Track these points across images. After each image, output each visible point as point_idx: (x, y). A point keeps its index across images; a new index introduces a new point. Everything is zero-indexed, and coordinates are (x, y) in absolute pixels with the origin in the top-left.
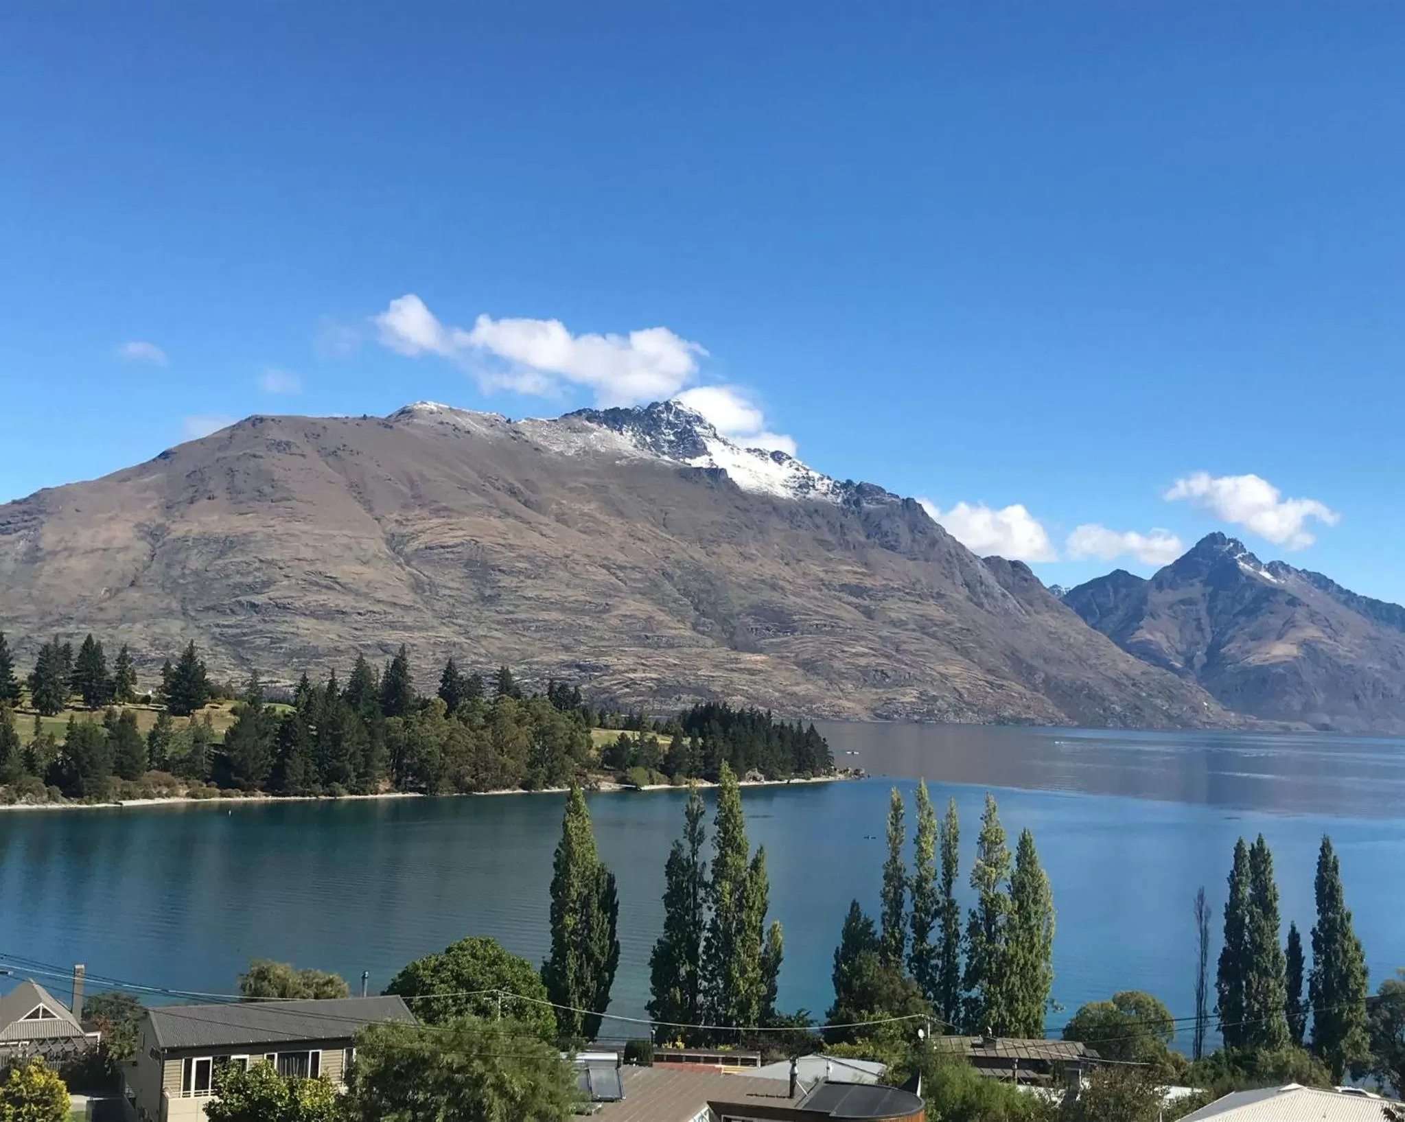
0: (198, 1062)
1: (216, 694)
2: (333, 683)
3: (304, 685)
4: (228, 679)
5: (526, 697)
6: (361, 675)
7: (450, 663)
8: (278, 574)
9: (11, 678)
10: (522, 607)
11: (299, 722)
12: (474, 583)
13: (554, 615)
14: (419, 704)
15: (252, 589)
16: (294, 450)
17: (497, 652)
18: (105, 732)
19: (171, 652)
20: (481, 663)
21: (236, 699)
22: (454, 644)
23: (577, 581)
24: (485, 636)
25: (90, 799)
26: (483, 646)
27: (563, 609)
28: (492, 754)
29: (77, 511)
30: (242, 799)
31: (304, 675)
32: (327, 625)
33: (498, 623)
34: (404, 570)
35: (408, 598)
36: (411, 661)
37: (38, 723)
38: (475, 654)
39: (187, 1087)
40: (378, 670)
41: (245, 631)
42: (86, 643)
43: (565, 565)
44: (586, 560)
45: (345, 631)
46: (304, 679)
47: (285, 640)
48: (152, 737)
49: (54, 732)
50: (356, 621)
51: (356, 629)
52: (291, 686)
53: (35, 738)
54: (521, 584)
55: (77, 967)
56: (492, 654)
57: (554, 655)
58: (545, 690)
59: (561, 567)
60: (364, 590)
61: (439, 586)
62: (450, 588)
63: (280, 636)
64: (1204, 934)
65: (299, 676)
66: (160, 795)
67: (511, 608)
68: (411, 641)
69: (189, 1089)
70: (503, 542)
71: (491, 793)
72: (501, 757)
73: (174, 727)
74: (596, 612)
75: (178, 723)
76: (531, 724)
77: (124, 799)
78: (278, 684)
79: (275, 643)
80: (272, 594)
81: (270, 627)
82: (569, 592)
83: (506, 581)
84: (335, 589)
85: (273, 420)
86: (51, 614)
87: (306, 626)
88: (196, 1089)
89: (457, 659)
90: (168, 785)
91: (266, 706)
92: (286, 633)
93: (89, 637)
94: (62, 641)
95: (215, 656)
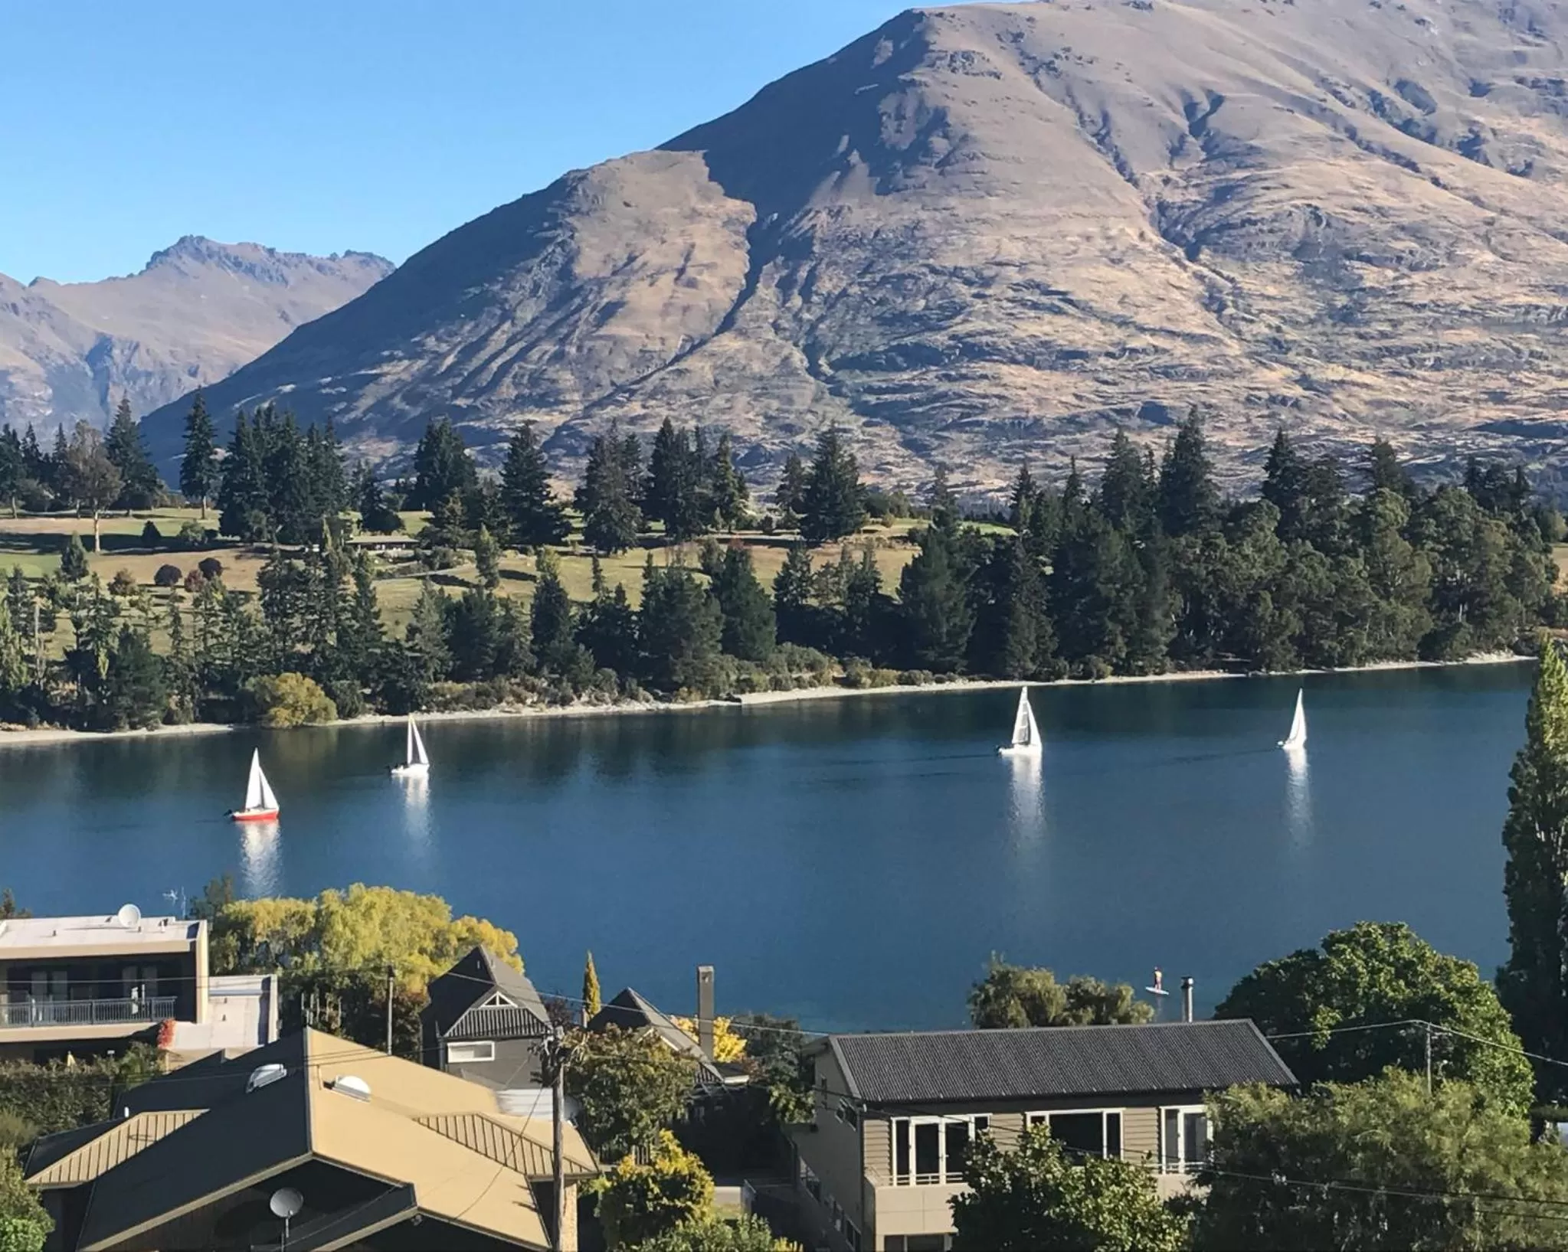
0: (918, 1127)
1: (878, 507)
2: (1073, 481)
3: (1024, 485)
4: (894, 481)
5: (1425, 492)
6: (1122, 464)
7: (1280, 435)
8: (964, 292)
9: (547, 497)
10: (1407, 325)
11: (1020, 553)
12: (1315, 287)
13: (1469, 335)
14: (1227, 512)
15: (924, 323)
16: (978, 65)
17: (1363, 410)
18: (704, 580)
19: (798, 439)
20: (1335, 432)
21: (912, 516)
22: (1284, 401)
23: (1513, 268)
24: (1342, 383)
25: (690, 693)
26: (1337, 401)
27: (1488, 324)
28: (1370, 597)
29: (627, 205)
30: (935, 687)
31: (1024, 471)
32: (1057, 378)
33: (1363, 356)
34: (1185, 268)
35: (1197, 320)
36: (1209, 435)
37: (596, 570)
38: (1324, 415)
39: (903, 1169)
40: (1151, 454)
41: (917, 395)
42: (662, 430)
43: (1486, 239)
44: (1528, 228)
45: (1087, 386)
46: (1024, 476)
47: (984, 409)
48: (781, 584)
49: (623, 582)
50: (1105, 369)
51: (1106, 383)
52: (1001, 490)
53: (596, 595)
54: (1401, 282)
55: (702, 969)
56: (1354, 414)
57: (1471, 410)
58: (1459, 476)
59: (1479, 242)
60: (1118, 310)
61: (1250, 296)
62: (1269, 298)
63: (976, 401)
65: (1015, 471)
66: (800, 684)
67: (1386, 328)
68: (1204, 398)
69: (907, 1172)
70: (1364, 204)
71: (1370, 666)
72: (1383, 603)
73: (816, 567)
74: (1549, 325)
75: (822, 558)
76: (1437, 541)
77: (743, 692)
78: (978, 487)
79: (969, 415)
80: (961, 329)
81: (960, 387)
82: (1499, 290)
83: (1371, 276)
84: (1066, 313)
85: (941, 15)
86: (599, 385)
87: (1020, 381)
88: (918, 1172)
89: (1292, 427)
90: (811, 667)
91: (965, 525)
92: (985, 396)
93: (667, 423)
94: (624, 430)
95: (870, 444)
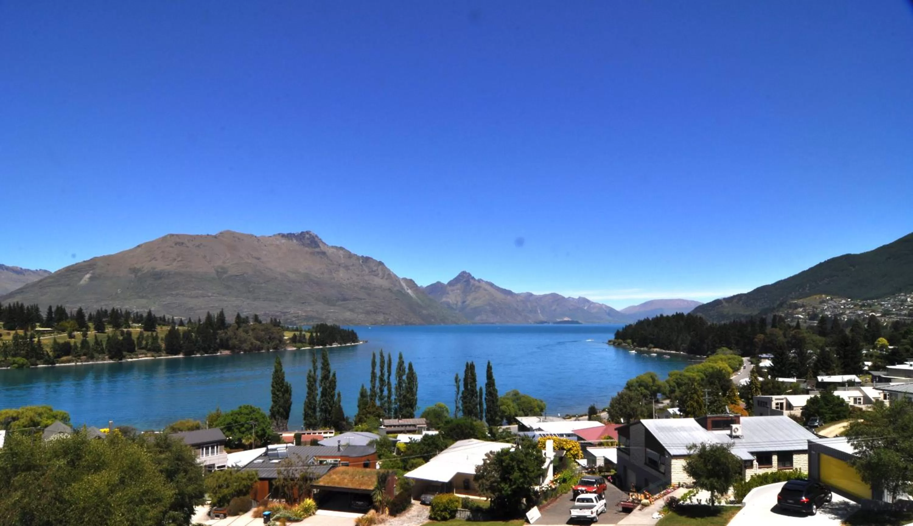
2: (200, 320)
3: (190, 320)
5: (263, 323)
6: (209, 317)
7: (238, 313)
11: (189, 333)
14: (229, 326)
18: (121, 337)
20: (248, 312)
22: (240, 307)
30: (174, 357)
31: (190, 317)
32: (197, 300)
36: (226, 312)
40: (215, 315)
42: (113, 309)
48: (138, 339)
64: (458, 388)
66: (142, 357)
77: (130, 359)
87: (190, 301)
89: (241, 311)
90: (144, 354)
